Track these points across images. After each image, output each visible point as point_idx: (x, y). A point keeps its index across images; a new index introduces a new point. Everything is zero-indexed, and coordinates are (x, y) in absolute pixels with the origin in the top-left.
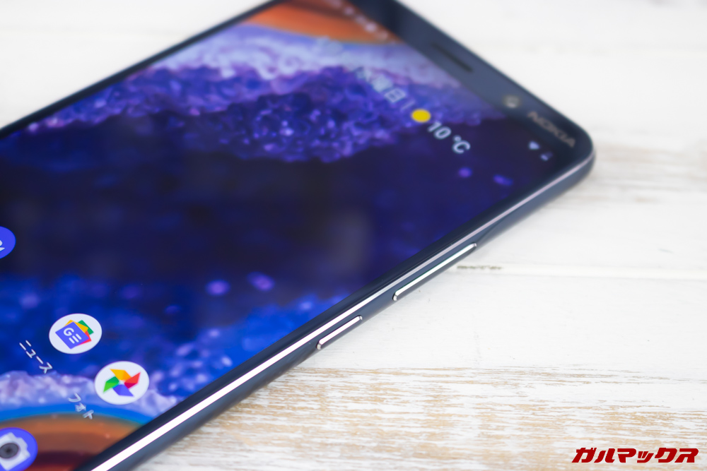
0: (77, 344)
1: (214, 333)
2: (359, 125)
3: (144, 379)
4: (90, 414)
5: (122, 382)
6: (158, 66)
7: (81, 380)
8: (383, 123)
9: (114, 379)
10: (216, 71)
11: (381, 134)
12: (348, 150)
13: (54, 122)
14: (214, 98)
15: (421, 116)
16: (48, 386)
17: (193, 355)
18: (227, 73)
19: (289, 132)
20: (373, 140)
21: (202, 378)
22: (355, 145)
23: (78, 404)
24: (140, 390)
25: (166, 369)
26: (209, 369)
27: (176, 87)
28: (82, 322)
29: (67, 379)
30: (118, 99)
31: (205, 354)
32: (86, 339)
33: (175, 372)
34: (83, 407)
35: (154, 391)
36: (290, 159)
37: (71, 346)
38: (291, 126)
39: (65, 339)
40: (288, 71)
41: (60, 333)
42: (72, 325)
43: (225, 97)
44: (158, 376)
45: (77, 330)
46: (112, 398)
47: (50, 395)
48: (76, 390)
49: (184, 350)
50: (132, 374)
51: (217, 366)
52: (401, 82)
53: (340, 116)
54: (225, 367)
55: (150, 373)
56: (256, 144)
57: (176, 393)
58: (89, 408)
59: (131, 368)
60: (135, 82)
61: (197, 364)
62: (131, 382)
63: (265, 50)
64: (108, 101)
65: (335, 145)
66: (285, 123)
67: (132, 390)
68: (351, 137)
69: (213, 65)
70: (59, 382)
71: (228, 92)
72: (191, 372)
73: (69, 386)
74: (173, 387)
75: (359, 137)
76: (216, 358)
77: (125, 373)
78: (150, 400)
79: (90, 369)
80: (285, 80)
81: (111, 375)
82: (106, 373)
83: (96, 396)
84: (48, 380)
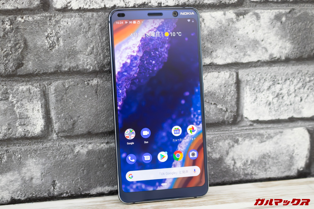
0: (179, 132)
1: (192, 109)
2: (161, 48)
3: (194, 126)
4: (195, 139)
5: (192, 130)
6: (116, 73)
7: (187, 136)
8: (164, 43)
9: (191, 131)
10: (126, 63)
11: (166, 46)
12: (166, 55)
13: (120, 103)
14: (134, 69)
15: (167, 34)
16: (185, 142)
17: (194, 115)
18: (129, 61)
19: (154, 62)
20: (167, 48)
21: (200, 117)
22: (166, 53)
23: (191, 139)
24: (195, 128)
25: (194, 121)
26: (199, 115)
27: (126, 74)
28: (175, 129)
29: (185, 138)
30: (121, 87)
31: (195, 113)
32: (179, 130)
33: (196, 120)
34: (193, 139)
35: (197, 126)
36: (161, 67)
37: (179, 133)
38: (152, 61)
39: (177, 133)
40: (136, 49)
41: (175, 133)
42: (175, 130)
43: (135, 66)
44: (195, 124)
45: (176, 130)
46: (194, 133)
47: (187, 142)
48: (189, 138)
49: (192, 116)
50: (192, 127)
51: (199, 113)
52: (155, 30)
53: (156, 49)
54: (200, 112)
55: (193, 124)
56: (153, 70)
57: (200, 123)
58: (193, 138)
59: (190, 127)
60: (119, 81)
61: (197, 116)
62: (193, 129)
63: (126, 49)
64: (121, 89)
65: (163, 56)
66: (151, 61)
67: (194, 129)
68: (163, 51)
69: (124, 62)
70: (185, 139)
71: (134, 65)
72: (197, 118)
73: (187, 138)
74: (198, 123)
75: (164, 50)
76: (197, 112)
77: (190, 128)
78: (198, 128)
79: (186, 133)
80: (139, 51)
81: (189, 131)
82: (188, 131)
83: (192, 136)
84: (183, 141)
